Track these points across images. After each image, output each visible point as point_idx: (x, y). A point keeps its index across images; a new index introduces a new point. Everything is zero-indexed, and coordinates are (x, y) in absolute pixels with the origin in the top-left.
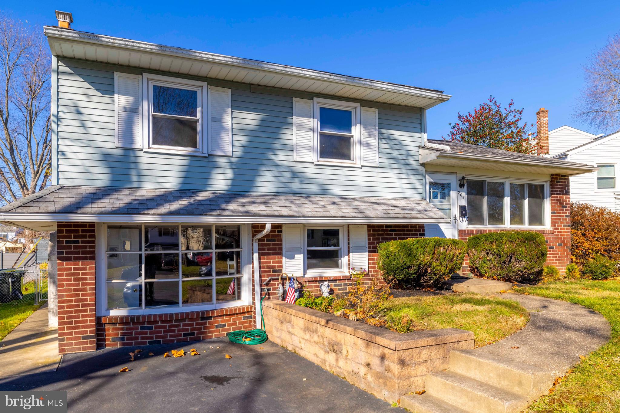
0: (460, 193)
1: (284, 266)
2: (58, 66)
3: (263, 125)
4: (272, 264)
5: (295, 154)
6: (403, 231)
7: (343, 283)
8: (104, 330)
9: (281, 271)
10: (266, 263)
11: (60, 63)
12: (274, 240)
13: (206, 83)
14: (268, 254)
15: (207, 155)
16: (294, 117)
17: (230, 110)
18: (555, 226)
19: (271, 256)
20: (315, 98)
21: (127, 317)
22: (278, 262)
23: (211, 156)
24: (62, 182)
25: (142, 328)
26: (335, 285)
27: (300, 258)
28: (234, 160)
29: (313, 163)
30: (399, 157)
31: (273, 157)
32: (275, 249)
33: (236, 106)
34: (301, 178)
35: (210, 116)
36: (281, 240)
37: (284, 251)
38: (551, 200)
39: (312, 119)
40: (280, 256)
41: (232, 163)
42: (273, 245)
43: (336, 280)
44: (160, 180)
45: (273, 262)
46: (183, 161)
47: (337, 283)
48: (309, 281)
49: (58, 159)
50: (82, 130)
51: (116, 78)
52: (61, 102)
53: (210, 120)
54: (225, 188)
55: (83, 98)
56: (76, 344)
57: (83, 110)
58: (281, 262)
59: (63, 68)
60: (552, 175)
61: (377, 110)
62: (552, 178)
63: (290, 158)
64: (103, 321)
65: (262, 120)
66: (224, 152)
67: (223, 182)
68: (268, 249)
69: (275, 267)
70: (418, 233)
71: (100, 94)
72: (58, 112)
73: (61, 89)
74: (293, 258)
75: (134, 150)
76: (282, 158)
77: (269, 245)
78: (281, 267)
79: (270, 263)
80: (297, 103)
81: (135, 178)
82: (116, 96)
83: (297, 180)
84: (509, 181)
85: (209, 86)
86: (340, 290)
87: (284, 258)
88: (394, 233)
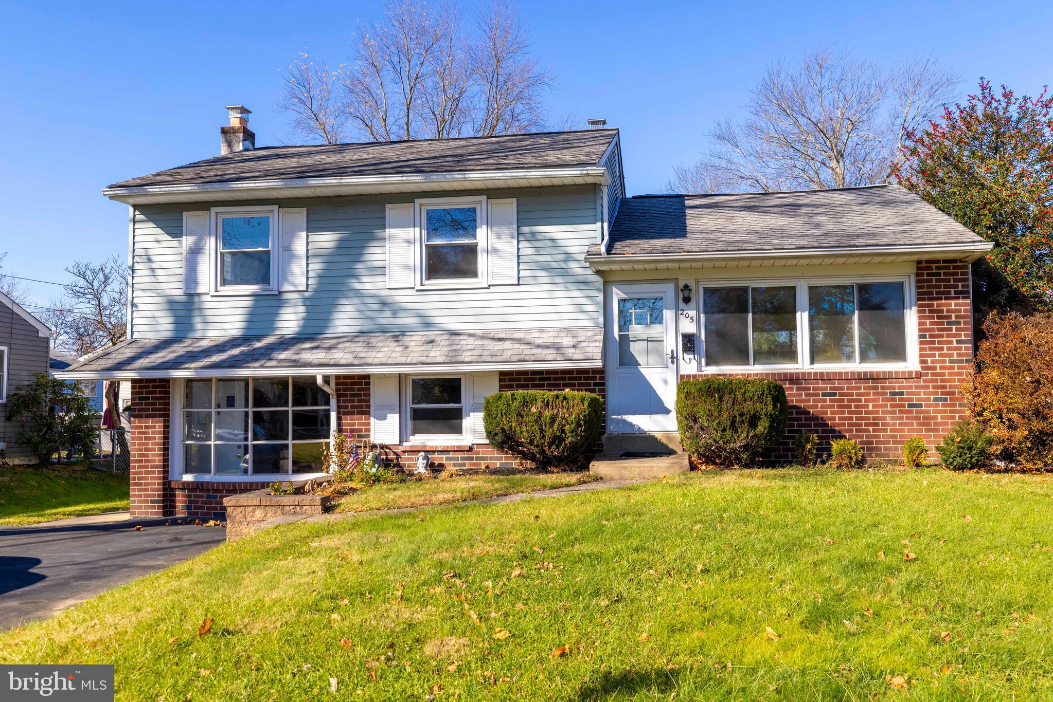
0: (685, 312)
1: (372, 430)
2: (134, 216)
3: (342, 246)
4: (356, 427)
5: (387, 278)
6: (564, 379)
7: (459, 455)
8: (175, 496)
9: (368, 436)
10: (350, 424)
11: (137, 212)
12: (360, 395)
13: (277, 206)
14: (352, 413)
15: (277, 293)
16: (387, 230)
17: (304, 234)
18: (926, 362)
19: (355, 416)
20: (416, 200)
21: (192, 482)
22: (364, 424)
23: (280, 293)
24: (136, 336)
25: (208, 497)
26: (447, 459)
27: (393, 419)
28: (307, 294)
29: (414, 288)
30: (555, 265)
31: (358, 286)
32: (361, 407)
33: (311, 228)
34: (395, 309)
35: (281, 245)
36: (369, 395)
37: (372, 410)
38: (919, 312)
39: (412, 229)
40: (367, 416)
41: (305, 299)
42: (359, 401)
43: (449, 451)
44: (225, 326)
45: (359, 424)
46: (248, 302)
47: (451, 455)
48: (408, 452)
49: (132, 312)
50: (152, 279)
51: (184, 218)
52: (137, 252)
53: (281, 250)
54: (297, 329)
55: (155, 245)
56: (146, 507)
57: (154, 258)
58: (369, 424)
59: (140, 217)
60: (919, 262)
61: (515, 200)
62: (918, 269)
63: (380, 285)
64: (172, 486)
65: (340, 241)
66: (295, 286)
67: (295, 324)
68: (352, 407)
69: (360, 430)
70: (592, 382)
71: (170, 238)
72: (133, 263)
73: (137, 239)
74: (384, 418)
75: (199, 295)
76: (368, 286)
77: (353, 401)
78: (369, 430)
79: (354, 424)
80: (392, 211)
81: (199, 326)
82: (184, 237)
83: (388, 314)
84: (806, 283)
85: (281, 209)
86: (455, 465)
87: (372, 419)
88: (546, 382)
